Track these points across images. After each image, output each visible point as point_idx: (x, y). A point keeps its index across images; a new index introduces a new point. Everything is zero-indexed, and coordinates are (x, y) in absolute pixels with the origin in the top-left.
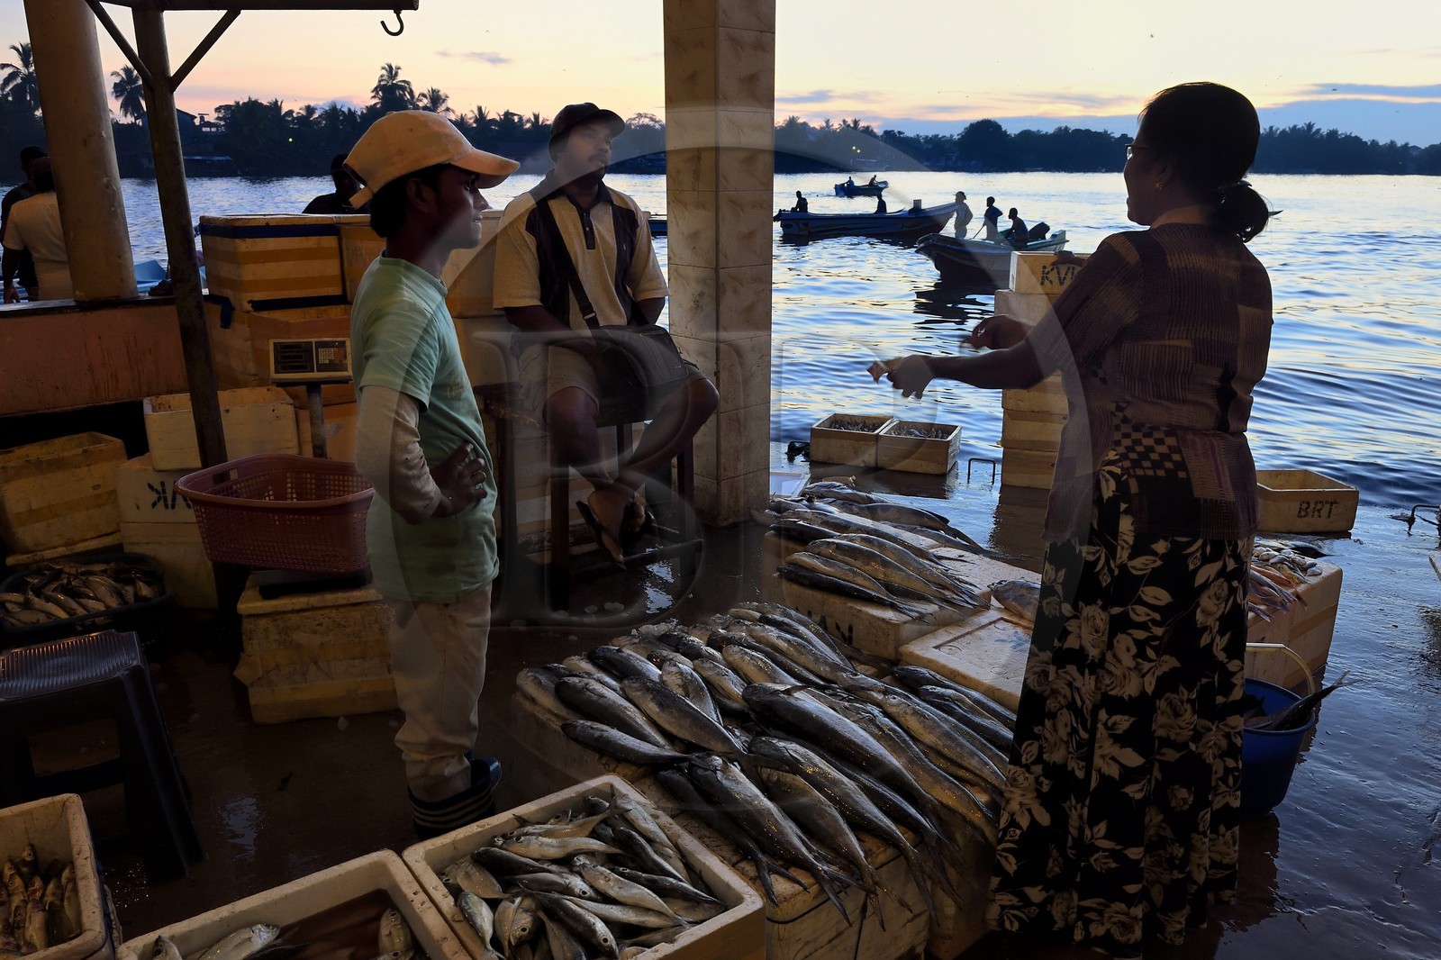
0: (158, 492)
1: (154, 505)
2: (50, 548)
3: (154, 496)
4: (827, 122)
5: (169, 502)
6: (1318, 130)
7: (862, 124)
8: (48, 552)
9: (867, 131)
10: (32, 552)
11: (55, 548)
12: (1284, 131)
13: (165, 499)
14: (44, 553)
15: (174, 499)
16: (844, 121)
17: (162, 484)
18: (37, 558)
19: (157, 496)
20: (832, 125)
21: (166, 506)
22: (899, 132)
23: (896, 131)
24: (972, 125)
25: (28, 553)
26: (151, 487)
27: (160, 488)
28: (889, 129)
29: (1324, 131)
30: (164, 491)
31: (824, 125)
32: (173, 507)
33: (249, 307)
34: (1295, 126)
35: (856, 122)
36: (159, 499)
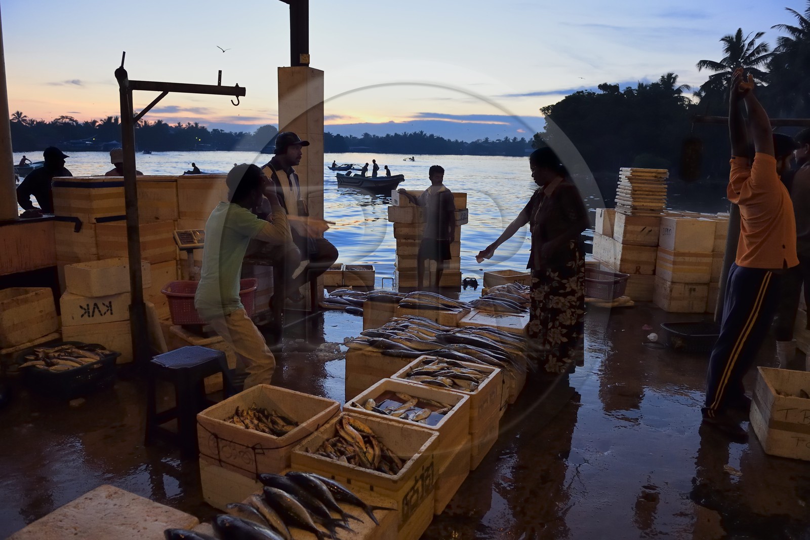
0: (85, 309)
1: (82, 316)
2: (22, 344)
3: (83, 311)
4: (179, 124)
5: (91, 314)
6: (425, 134)
7: (200, 125)
8: (22, 345)
9: (203, 129)
10: (14, 346)
11: (24, 343)
12: (411, 134)
13: (89, 312)
14: (20, 346)
15: (94, 312)
16: (189, 124)
17: (88, 305)
18: (17, 349)
19: (84, 311)
20: (182, 125)
21: (89, 316)
22: (221, 130)
23: (219, 130)
24: (261, 127)
25: (12, 347)
26: (81, 307)
27: (86, 308)
28: (215, 128)
29: (428, 135)
30: (88, 309)
31: (177, 125)
32: (93, 316)
33: (95, 221)
34: (415, 132)
35: (196, 124)
36: (85, 313)
